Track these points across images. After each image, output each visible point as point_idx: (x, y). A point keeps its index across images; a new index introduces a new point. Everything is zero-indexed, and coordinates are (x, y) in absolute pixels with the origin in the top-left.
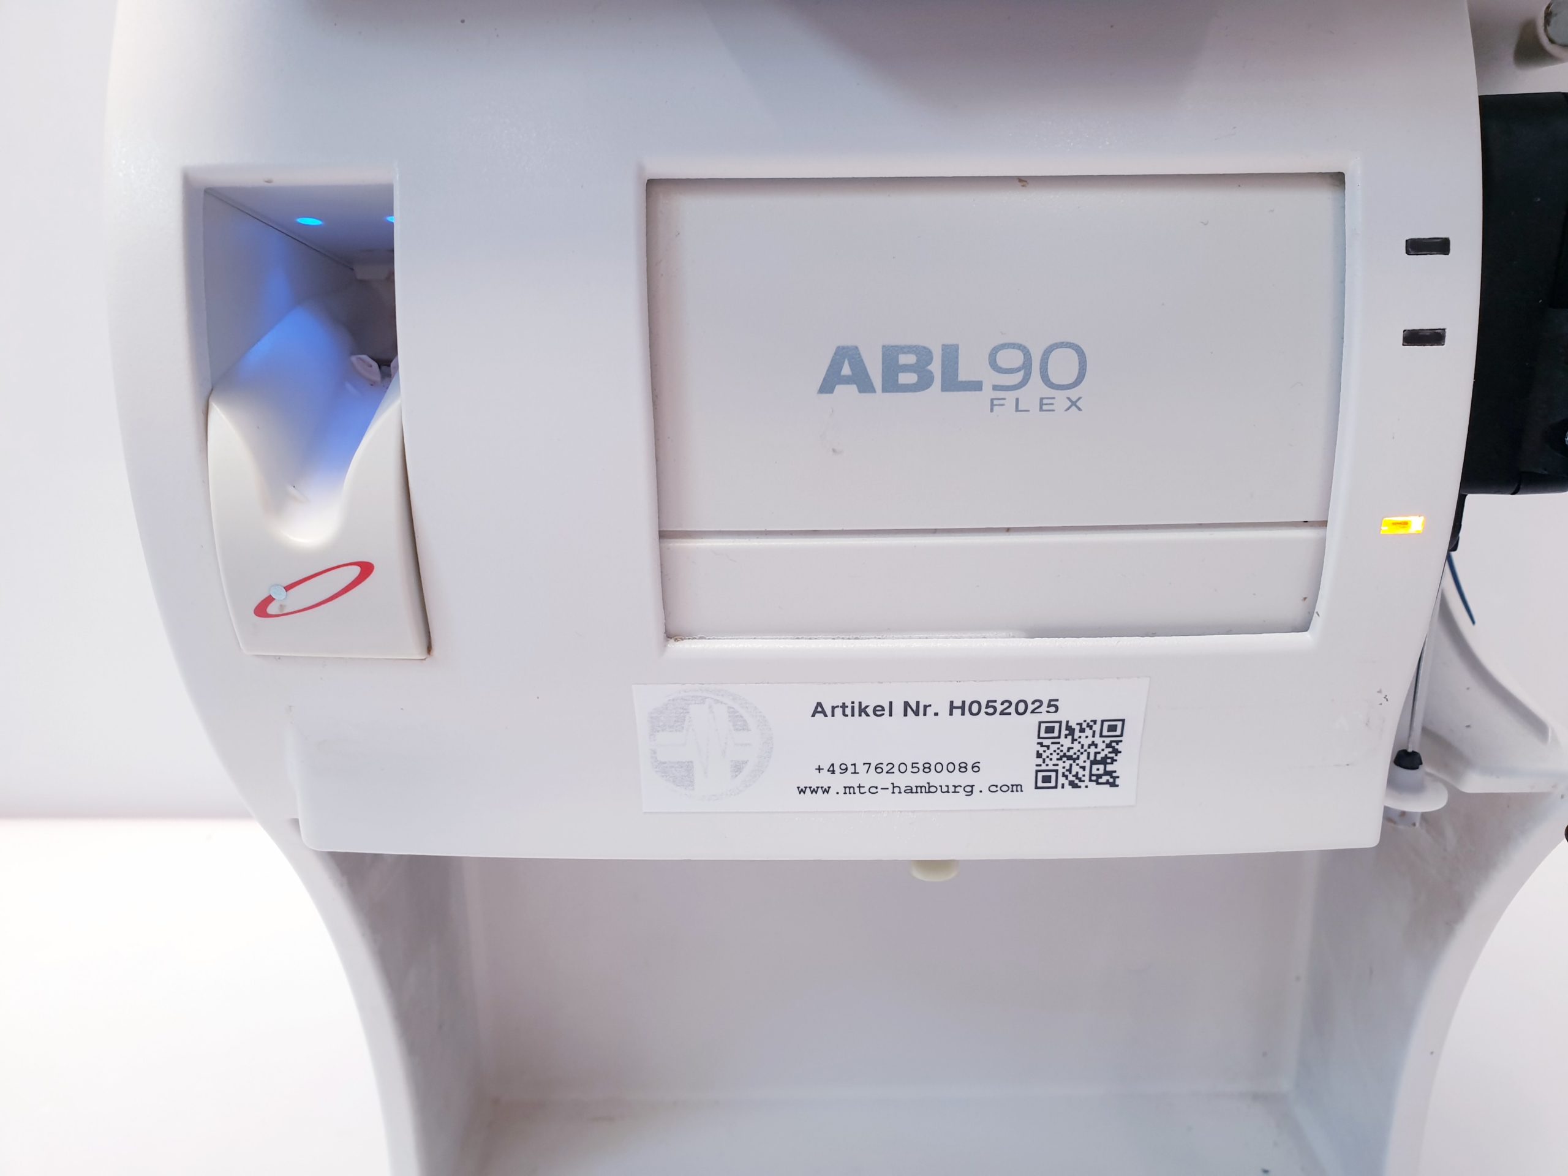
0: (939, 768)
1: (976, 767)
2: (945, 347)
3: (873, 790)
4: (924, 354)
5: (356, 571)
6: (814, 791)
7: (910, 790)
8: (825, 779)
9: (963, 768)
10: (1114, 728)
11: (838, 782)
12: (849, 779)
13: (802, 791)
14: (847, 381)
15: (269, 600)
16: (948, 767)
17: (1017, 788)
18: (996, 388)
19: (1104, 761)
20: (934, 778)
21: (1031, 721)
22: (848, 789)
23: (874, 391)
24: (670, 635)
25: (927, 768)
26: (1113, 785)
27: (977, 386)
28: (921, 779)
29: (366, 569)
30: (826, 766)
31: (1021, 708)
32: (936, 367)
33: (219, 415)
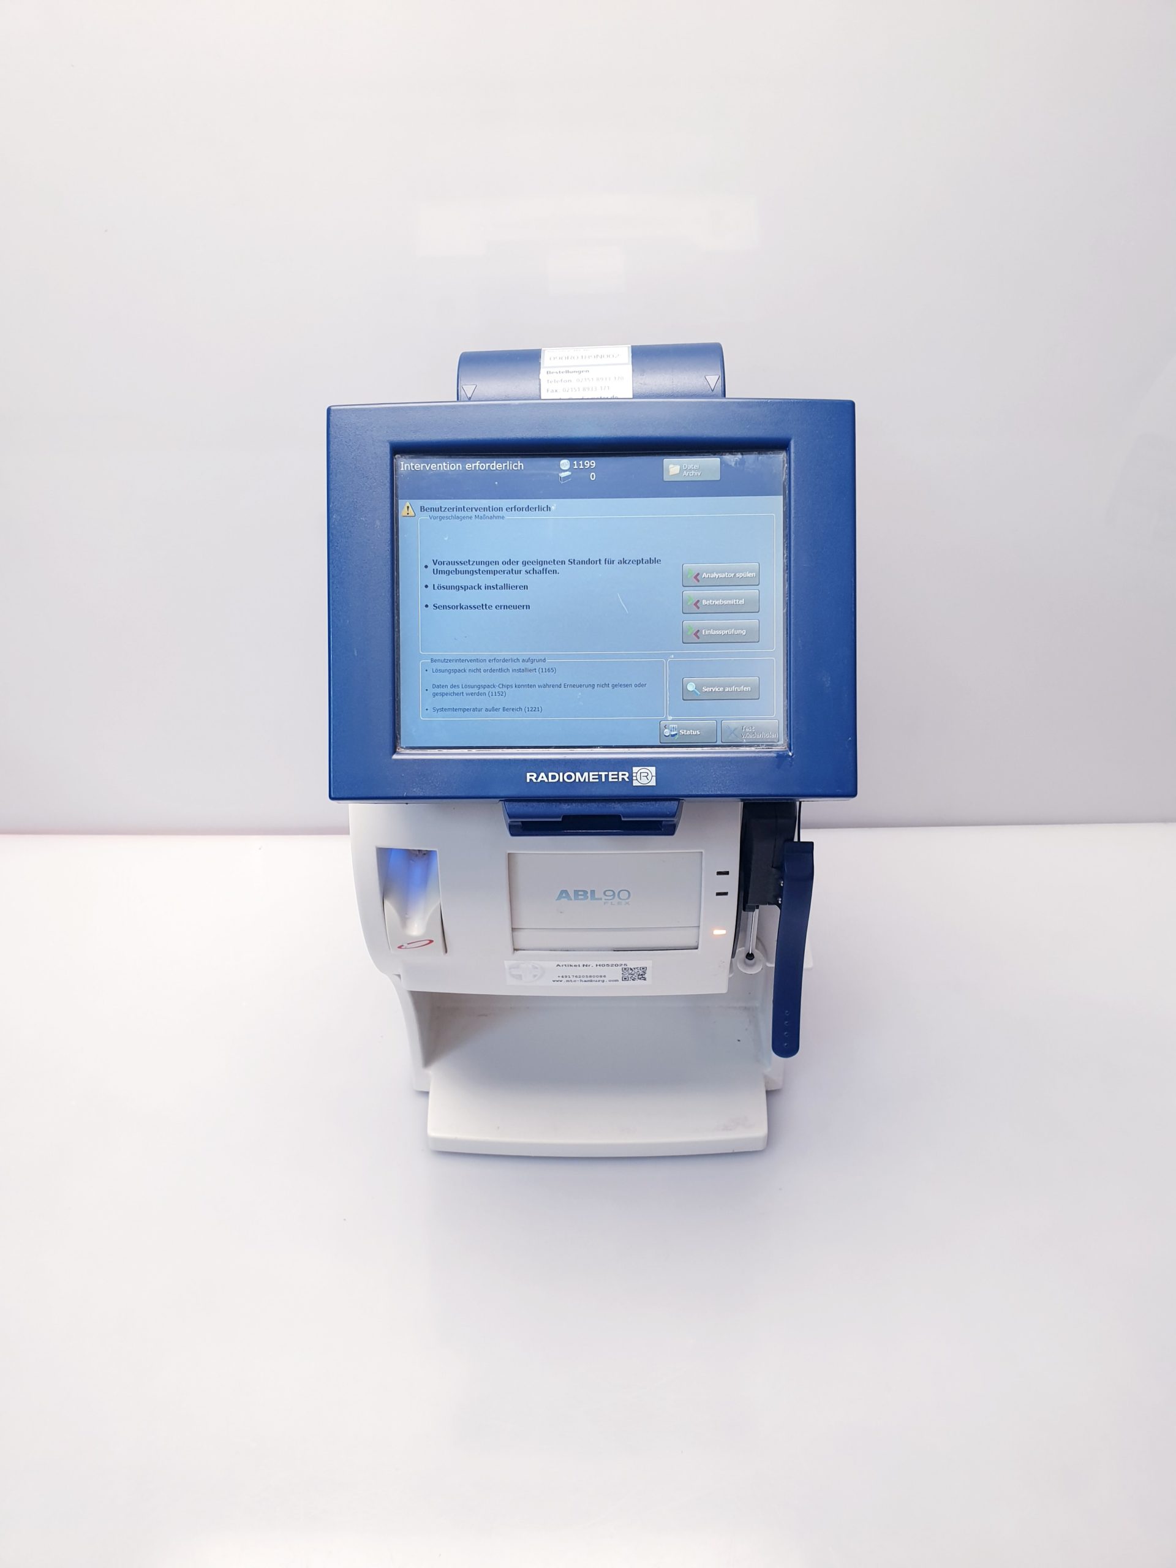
0: (594, 977)
1: (605, 976)
2: (591, 891)
3: (575, 981)
4: (585, 892)
5: (428, 942)
6: (557, 981)
7: (585, 981)
8: (561, 979)
9: (601, 976)
10: (644, 969)
11: (564, 979)
12: (568, 979)
13: (554, 981)
14: (564, 897)
15: (402, 946)
16: (597, 977)
17: (618, 981)
18: (605, 899)
19: (642, 975)
20: (592, 979)
21: (620, 968)
22: (567, 981)
23: (571, 900)
24: (515, 950)
25: (590, 977)
26: (645, 980)
27: (601, 899)
28: (589, 979)
29: (431, 941)
30: (561, 976)
31: (617, 965)
32: (589, 895)
33: (386, 902)
